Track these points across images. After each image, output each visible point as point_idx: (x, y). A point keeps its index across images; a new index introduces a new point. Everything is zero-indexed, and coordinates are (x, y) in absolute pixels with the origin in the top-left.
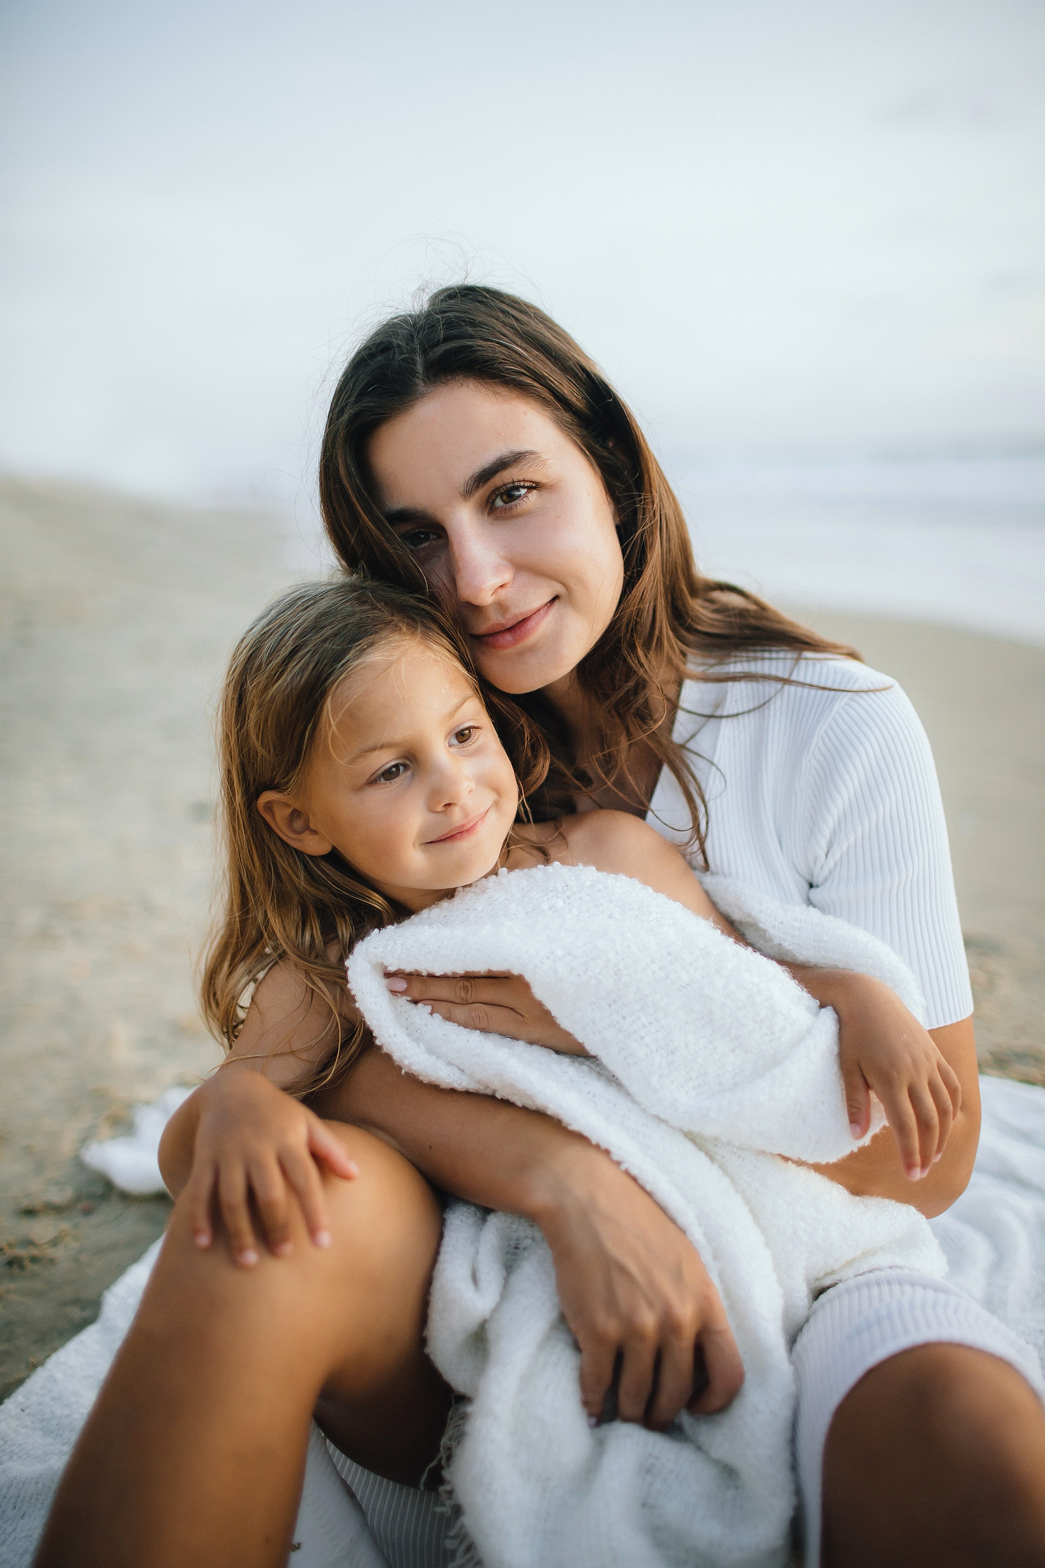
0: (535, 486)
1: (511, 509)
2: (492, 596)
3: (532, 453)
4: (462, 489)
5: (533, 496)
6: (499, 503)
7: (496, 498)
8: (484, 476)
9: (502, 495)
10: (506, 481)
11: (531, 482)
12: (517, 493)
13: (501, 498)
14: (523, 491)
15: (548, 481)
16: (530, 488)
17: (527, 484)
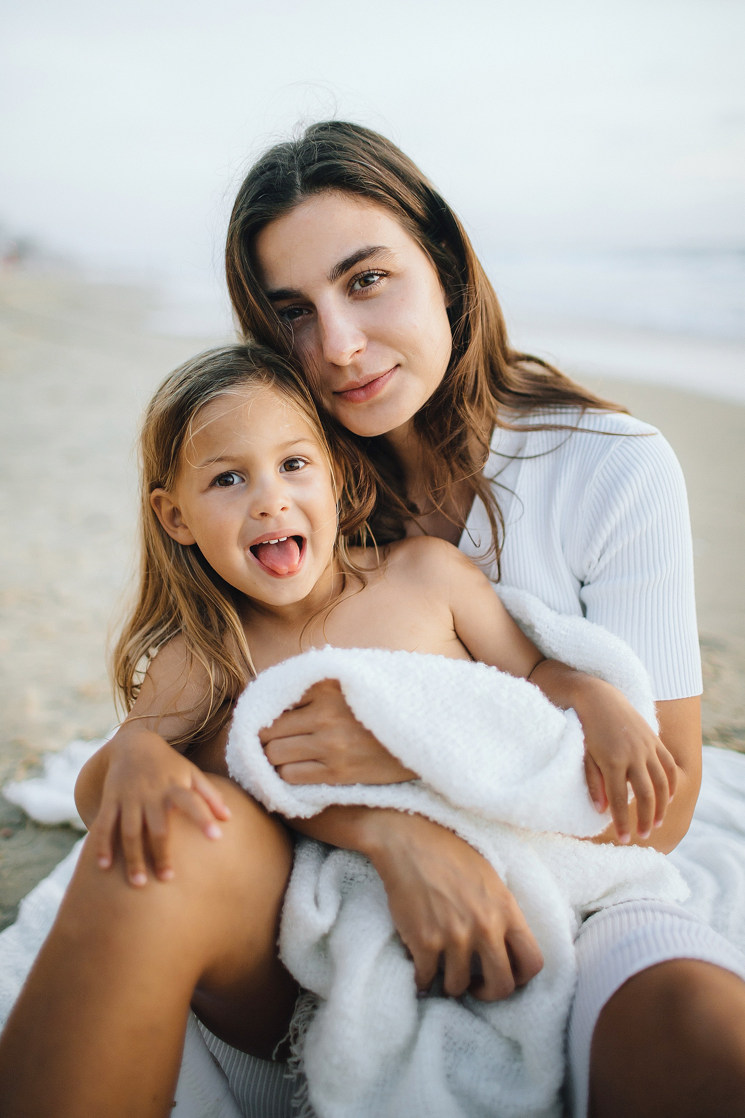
0: (385, 274)
1: (367, 291)
2: (350, 358)
3: (383, 248)
4: (329, 275)
5: (384, 281)
6: (357, 286)
7: (356, 282)
8: (346, 265)
9: (360, 280)
10: (363, 270)
11: (382, 270)
12: (371, 279)
13: (360, 283)
14: (376, 278)
15: (396, 270)
16: (381, 276)
17: (380, 272)
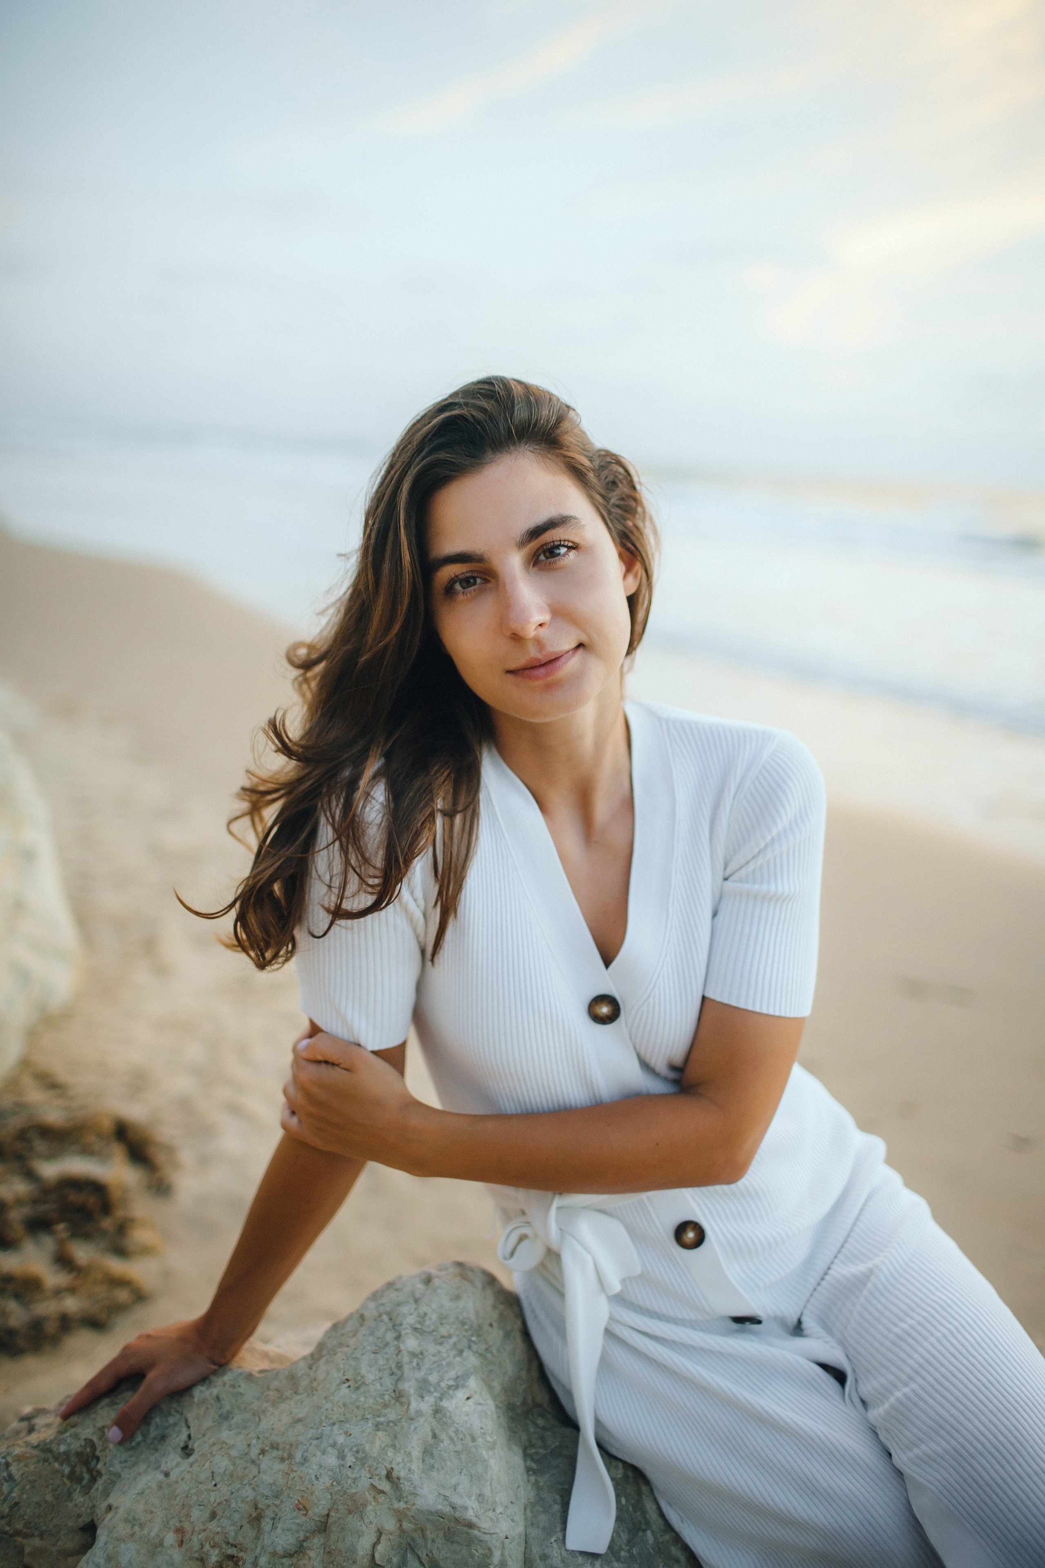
0: (574, 547)
2: (534, 631)
3: (574, 518)
4: (518, 539)
5: (573, 554)
8: (536, 532)
11: (573, 542)
13: (544, 554)
15: (585, 543)
16: (570, 548)
17: (570, 544)
